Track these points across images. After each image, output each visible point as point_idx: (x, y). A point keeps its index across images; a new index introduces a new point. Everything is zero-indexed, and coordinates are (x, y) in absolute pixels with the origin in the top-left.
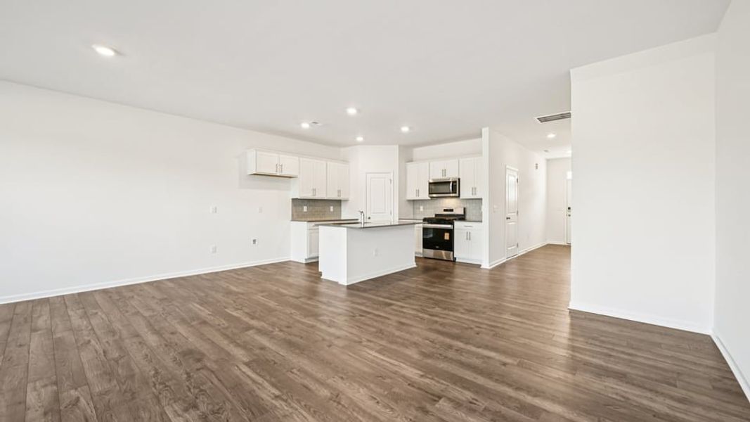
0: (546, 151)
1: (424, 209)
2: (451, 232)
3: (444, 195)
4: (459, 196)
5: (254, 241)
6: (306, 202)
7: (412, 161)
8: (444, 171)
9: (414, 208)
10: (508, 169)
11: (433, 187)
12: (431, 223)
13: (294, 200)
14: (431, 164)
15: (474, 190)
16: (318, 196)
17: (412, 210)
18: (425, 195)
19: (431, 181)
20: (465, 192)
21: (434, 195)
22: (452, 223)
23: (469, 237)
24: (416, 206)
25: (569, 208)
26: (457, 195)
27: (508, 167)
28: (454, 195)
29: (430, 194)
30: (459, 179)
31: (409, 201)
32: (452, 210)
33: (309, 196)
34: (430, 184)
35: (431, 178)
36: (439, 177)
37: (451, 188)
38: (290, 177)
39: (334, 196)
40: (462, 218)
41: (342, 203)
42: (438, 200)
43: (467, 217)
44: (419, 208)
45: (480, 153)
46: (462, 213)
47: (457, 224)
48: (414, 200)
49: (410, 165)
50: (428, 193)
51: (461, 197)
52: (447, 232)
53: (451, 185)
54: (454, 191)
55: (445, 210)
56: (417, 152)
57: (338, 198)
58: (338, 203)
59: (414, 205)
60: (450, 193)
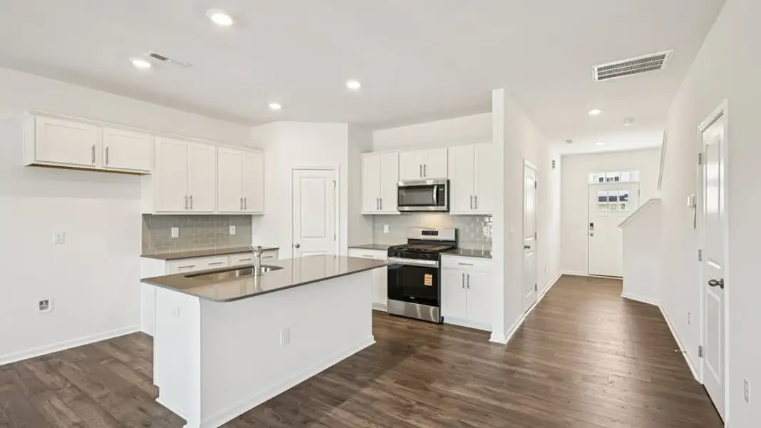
0: (569, 141)
1: (389, 228)
2: (435, 272)
3: (422, 207)
4: (448, 211)
5: (44, 304)
6: (177, 221)
7: (370, 151)
8: (423, 168)
9: (374, 229)
10: (528, 166)
11: (403, 193)
12: (402, 256)
13: (146, 217)
14: (403, 155)
15: (474, 200)
16: (198, 209)
17: (371, 231)
18: (391, 207)
19: (401, 184)
20: (459, 204)
21: (407, 208)
22: (435, 257)
23: (466, 282)
24: (377, 225)
25: (592, 225)
26: (445, 208)
27: (526, 162)
28: (440, 208)
29: (399, 205)
30: (448, 181)
31: (365, 216)
32: (435, 233)
33: (179, 208)
34: (400, 188)
35: (401, 178)
36: (414, 177)
37: (435, 196)
38: (139, 174)
39: (233, 208)
40: (452, 247)
41: (254, 221)
42: (414, 214)
43: (461, 245)
44: (383, 229)
45: (487, 137)
46: (452, 238)
47: (446, 259)
48: (374, 216)
49: (366, 158)
50: (396, 204)
51: (451, 213)
52: (429, 273)
53: (435, 190)
54: (440, 201)
55: (425, 233)
56: (380, 136)
57: (243, 212)
58: (245, 220)
59: (374, 222)
60: (433, 205)
